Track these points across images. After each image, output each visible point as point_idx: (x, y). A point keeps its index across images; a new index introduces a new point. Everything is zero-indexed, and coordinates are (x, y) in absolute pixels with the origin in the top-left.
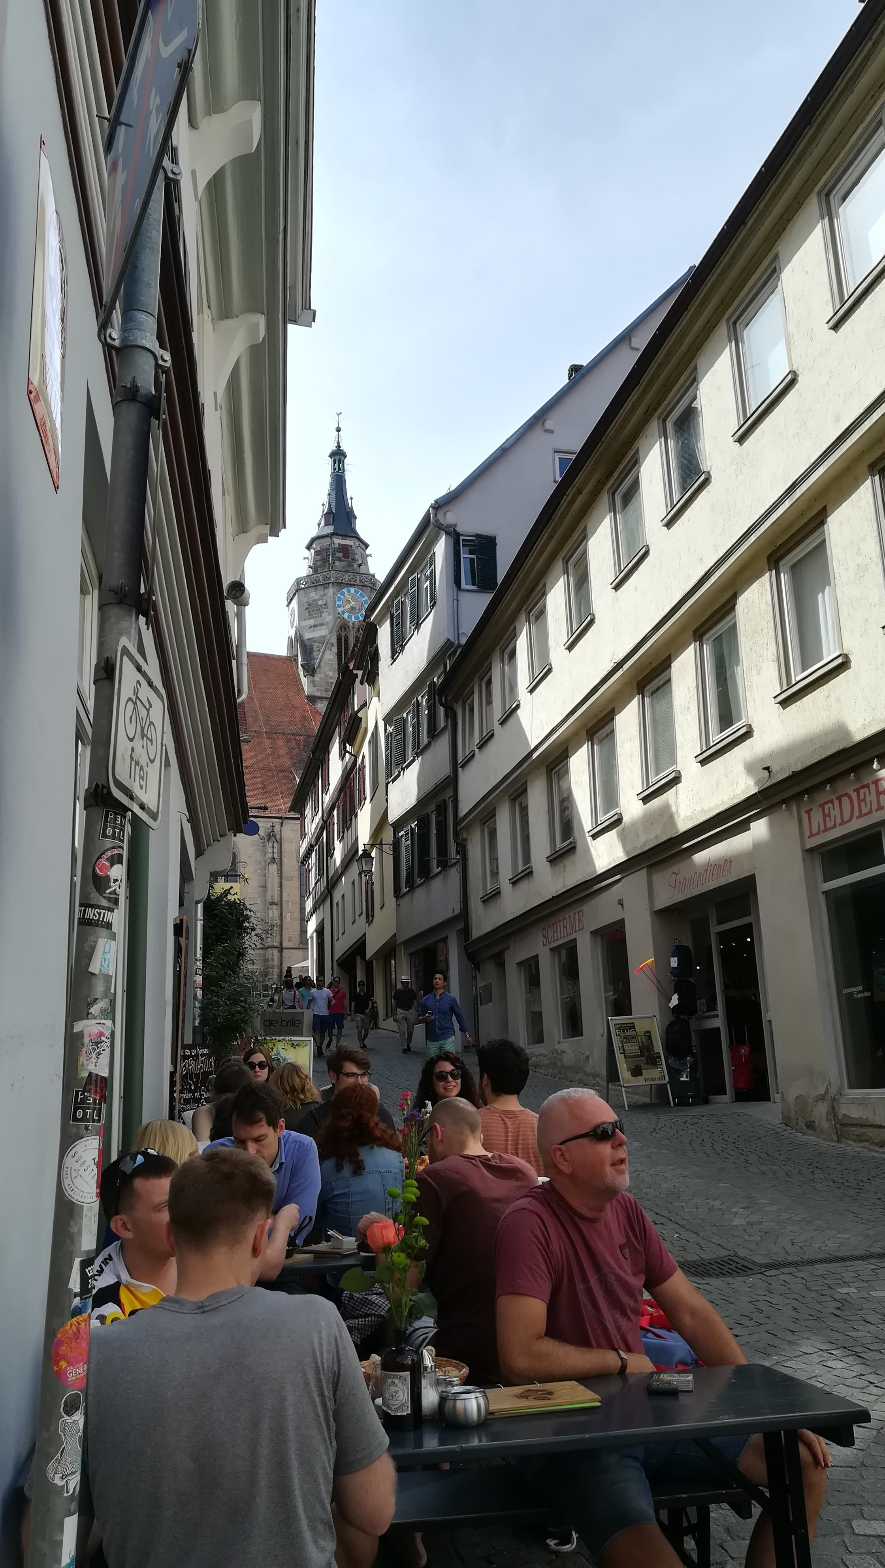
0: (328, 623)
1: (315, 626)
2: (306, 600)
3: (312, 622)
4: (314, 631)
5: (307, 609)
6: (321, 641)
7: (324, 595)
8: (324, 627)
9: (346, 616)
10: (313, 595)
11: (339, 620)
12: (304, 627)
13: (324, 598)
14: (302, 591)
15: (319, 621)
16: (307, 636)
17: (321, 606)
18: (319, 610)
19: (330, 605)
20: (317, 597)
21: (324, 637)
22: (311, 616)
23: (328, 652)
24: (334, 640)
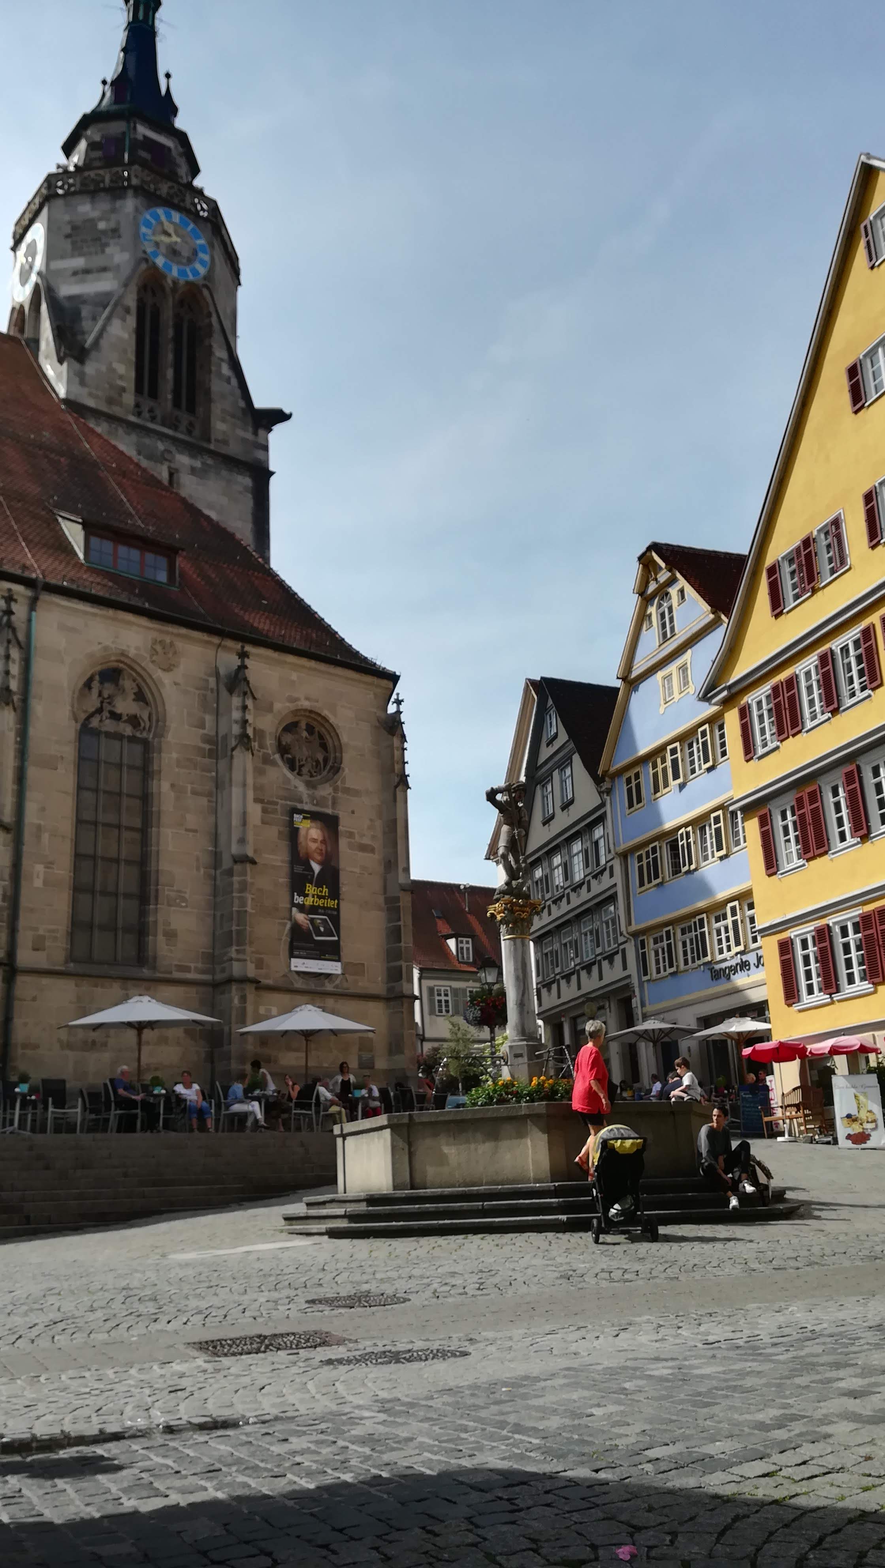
0: (118, 267)
1: (87, 271)
2: (67, 218)
3: (79, 262)
4: (83, 281)
5: (68, 236)
6: (102, 301)
7: (114, 210)
8: (109, 275)
9: (160, 261)
10: (85, 209)
11: (144, 266)
12: (59, 273)
13: (113, 217)
14: (59, 202)
15: (98, 261)
16: (66, 290)
17: (104, 232)
18: (99, 239)
19: (126, 232)
20: (95, 214)
21: (108, 295)
22: (77, 250)
23: (116, 323)
24: (131, 301)
